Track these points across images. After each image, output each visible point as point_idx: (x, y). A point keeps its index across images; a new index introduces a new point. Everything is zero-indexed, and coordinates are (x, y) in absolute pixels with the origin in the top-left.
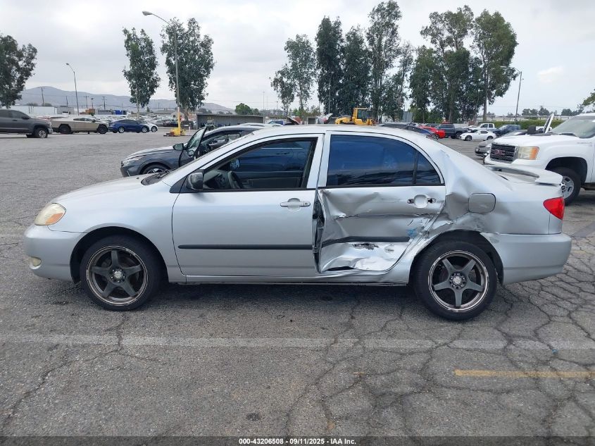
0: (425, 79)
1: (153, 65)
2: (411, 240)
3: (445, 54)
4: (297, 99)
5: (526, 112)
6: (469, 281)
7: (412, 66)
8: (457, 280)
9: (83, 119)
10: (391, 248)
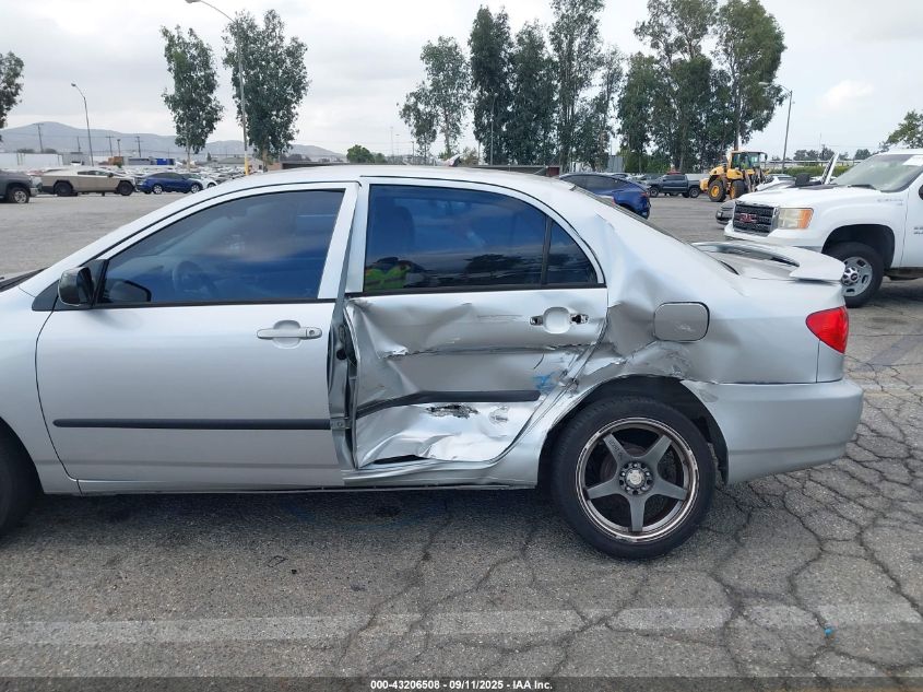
0: (642, 105)
1: (210, 86)
2: (541, 398)
3: (674, 65)
4: (440, 137)
5: (800, 155)
6: (659, 480)
7: (621, 84)
8: (635, 477)
9: (92, 173)
10: (503, 414)
